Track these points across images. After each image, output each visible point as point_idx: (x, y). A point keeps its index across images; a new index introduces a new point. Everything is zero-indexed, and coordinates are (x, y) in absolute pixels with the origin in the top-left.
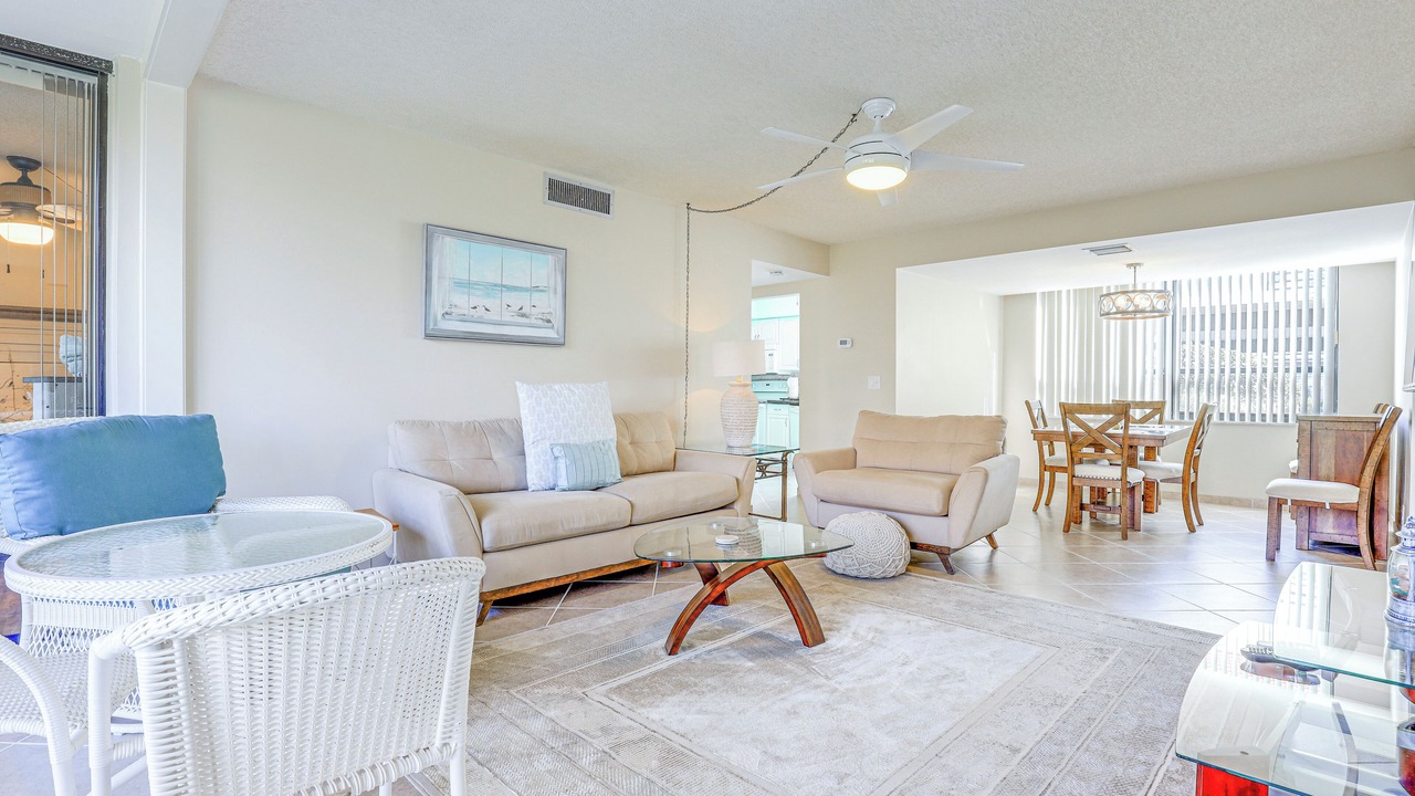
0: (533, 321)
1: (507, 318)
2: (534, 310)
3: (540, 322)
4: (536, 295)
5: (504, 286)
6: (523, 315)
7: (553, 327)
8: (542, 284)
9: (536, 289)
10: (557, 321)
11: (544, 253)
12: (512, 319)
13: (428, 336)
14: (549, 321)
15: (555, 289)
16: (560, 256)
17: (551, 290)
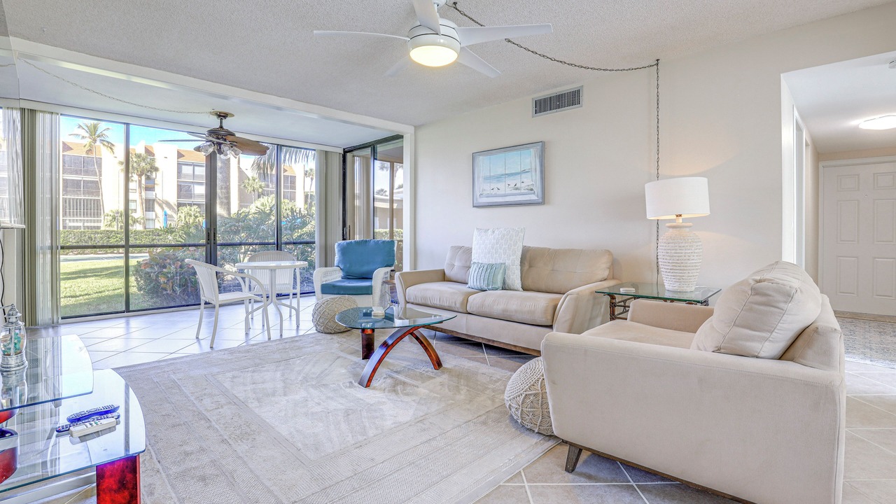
0: (523, 191)
1: (508, 191)
2: (523, 185)
3: (526, 191)
4: (523, 175)
5: (507, 174)
6: (517, 189)
7: (534, 193)
8: (527, 168)
9: (524, 172)
10: (538, 189)
11: (528, 148)
12: (510, 192)
13: (474, 207)
14: (532, 190)
15: (536, 169)
16: (538, 147)
17: (533, 170)
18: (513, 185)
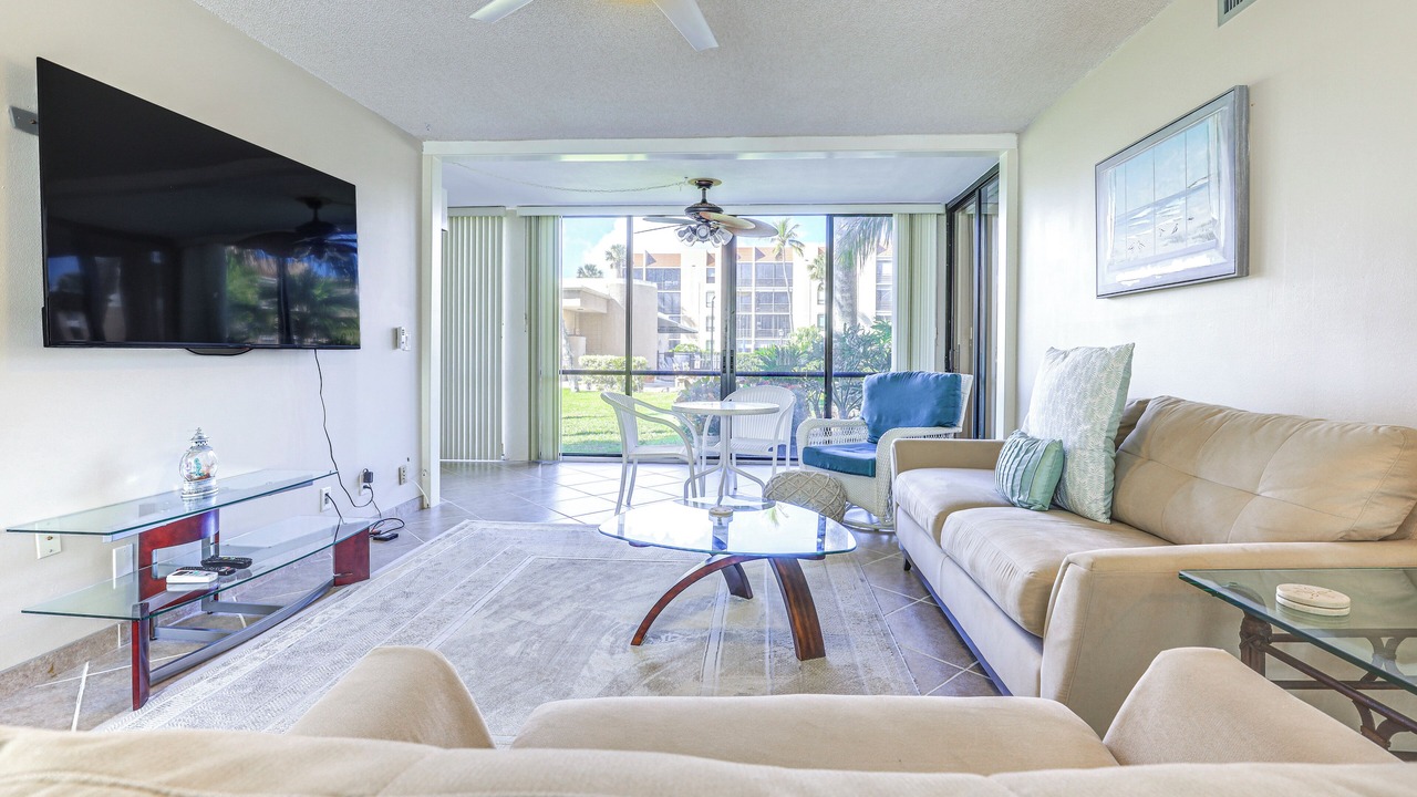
0: (1191, 243)
1: (1160, 249)
2: (1192, 225)
3: (1198, 242)
4: (1192, 198)
5: (1157, 203)
6: (1178, 239)
7: (1216, 246)
8: (1200, 175)
9: (1194, 187)
10: (1226, 235)
11: (1201, 120)
12: (1163, 251)
14: (1210, 237)
15: (1220, 174)
16: (1226, 108)
17: (1214, 178)
18: (1169, 232)
